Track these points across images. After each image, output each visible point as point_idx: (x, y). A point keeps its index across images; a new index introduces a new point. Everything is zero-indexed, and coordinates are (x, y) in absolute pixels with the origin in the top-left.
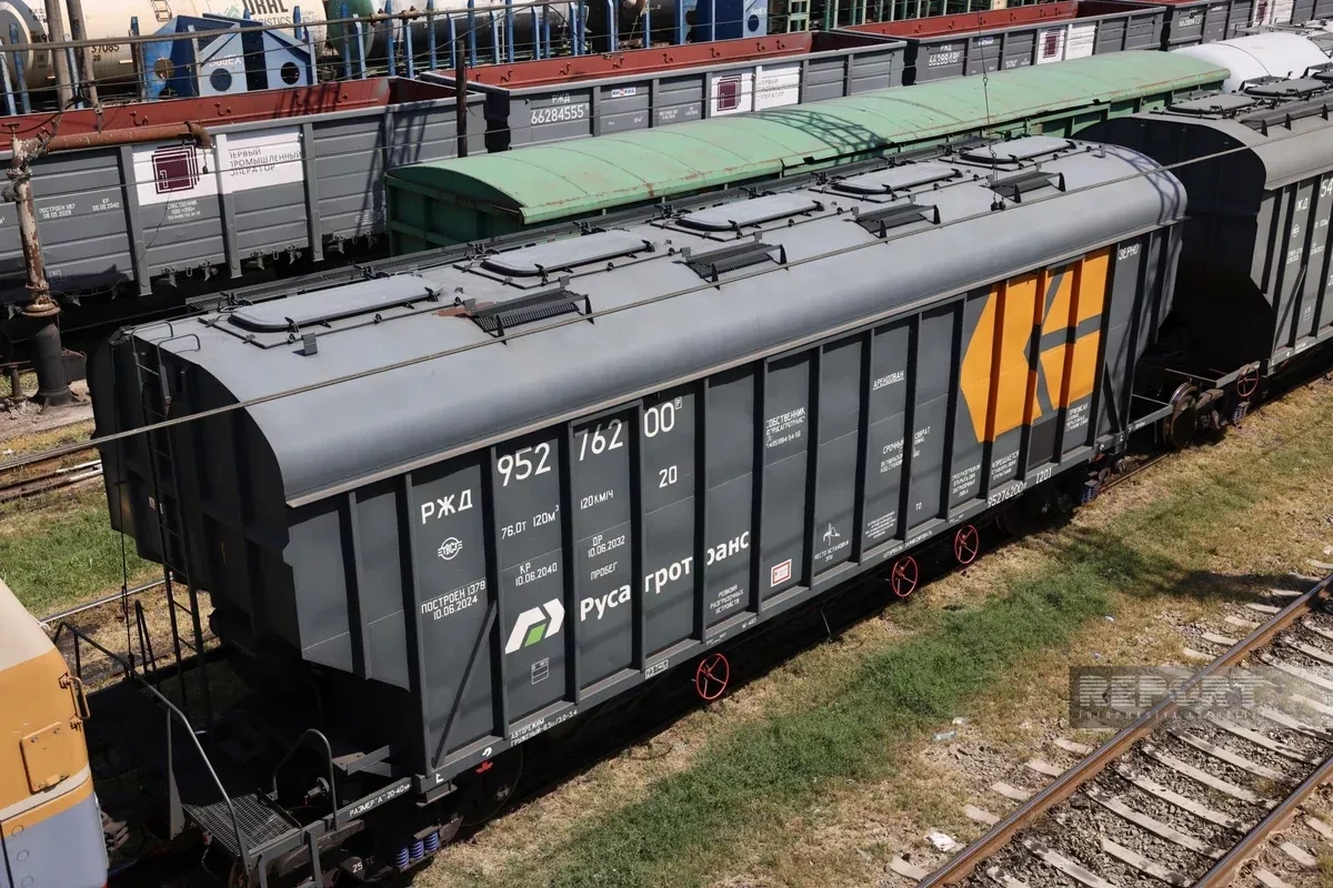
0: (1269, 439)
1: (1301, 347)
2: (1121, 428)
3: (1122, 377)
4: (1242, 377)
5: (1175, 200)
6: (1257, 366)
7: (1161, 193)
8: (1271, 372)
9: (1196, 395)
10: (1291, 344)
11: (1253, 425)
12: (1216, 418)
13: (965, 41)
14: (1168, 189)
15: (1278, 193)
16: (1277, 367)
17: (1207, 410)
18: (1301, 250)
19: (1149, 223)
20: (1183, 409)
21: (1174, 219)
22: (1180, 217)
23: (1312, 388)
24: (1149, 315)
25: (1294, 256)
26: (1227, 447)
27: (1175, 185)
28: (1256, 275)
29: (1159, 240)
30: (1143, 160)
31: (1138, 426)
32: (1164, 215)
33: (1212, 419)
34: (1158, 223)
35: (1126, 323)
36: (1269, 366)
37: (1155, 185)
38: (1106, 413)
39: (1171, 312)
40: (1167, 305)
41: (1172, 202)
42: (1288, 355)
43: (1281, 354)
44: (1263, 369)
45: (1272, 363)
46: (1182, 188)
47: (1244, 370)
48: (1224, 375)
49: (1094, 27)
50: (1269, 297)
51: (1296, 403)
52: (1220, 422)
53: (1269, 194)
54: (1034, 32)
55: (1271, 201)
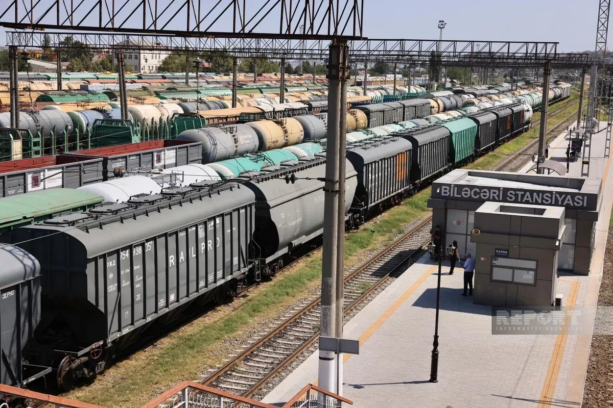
0: (117, 379)
1: (125, 331)
2: (18, 382)
3: (15, 356)
4: (93, 349)
5: (33, 268)
6: (101, 343)
7: (24, 265)
8: (109, 345)
9: (72, 361)
10: (120, 330)
11: (111, 373)
12: (86, 372)
13: (126, 157)
14: (28, 263)
15: (95, 259)
16: (113, 342)
17: (80, 367)
18: (116, 284)
19: (19, 279)
20: (67, 369)
21: (33, 276)
22: (37, 275)
23: (145, 351)
24: (27, 324)
25: (112, 288)
26: (96, 386)
27: (32, 260)
28: (91, 298)
29: (26, 288)
30: (17, 250)
31: (30, 380)
32: (27, 275)
33: (84, 373)
34: (24, 279)
35: (13, 329)
36: (107, 342)
37: (22, 262)
38: (8, 375)
39: (41, 322)
40: (37, 318)
41: (31, 269)
42: (118, 336)
43: (113, 336)
44: (105, 344)
45: (109, 340)
46: (37, 262)
47: (93, 346)
48: (83, 349)
49: (175, 151)
50: (101, 308)
51: (136, 359)
52: (88, 374)
53: (91, 260)
54: (152, 153)
55: (93, 263)
